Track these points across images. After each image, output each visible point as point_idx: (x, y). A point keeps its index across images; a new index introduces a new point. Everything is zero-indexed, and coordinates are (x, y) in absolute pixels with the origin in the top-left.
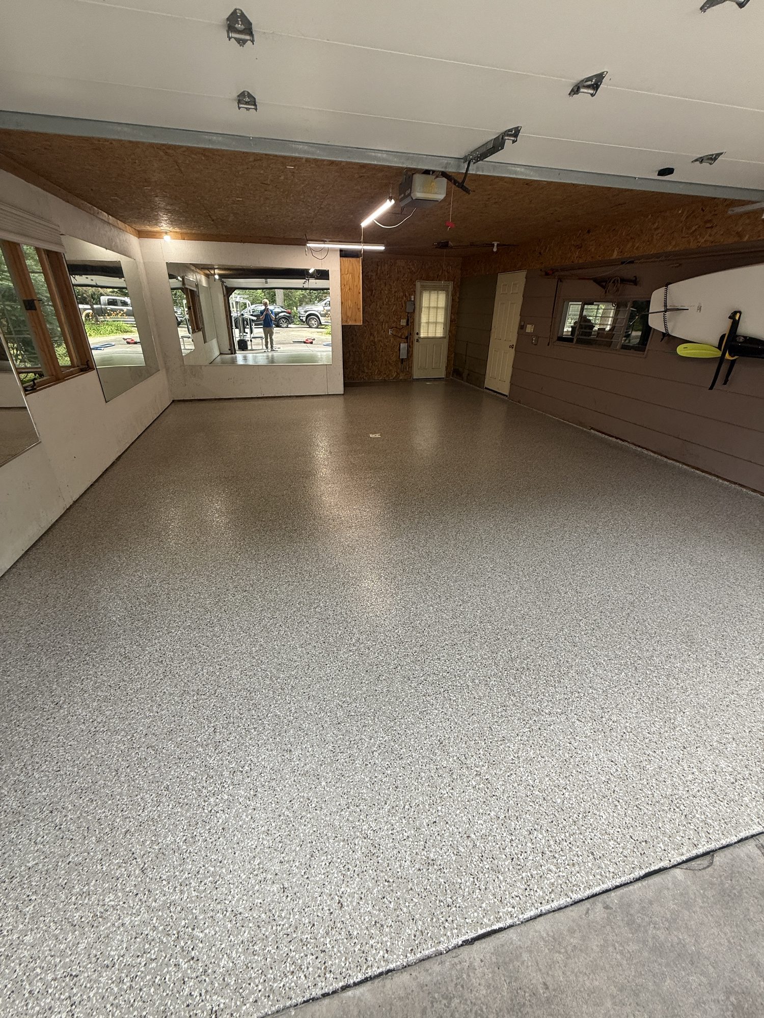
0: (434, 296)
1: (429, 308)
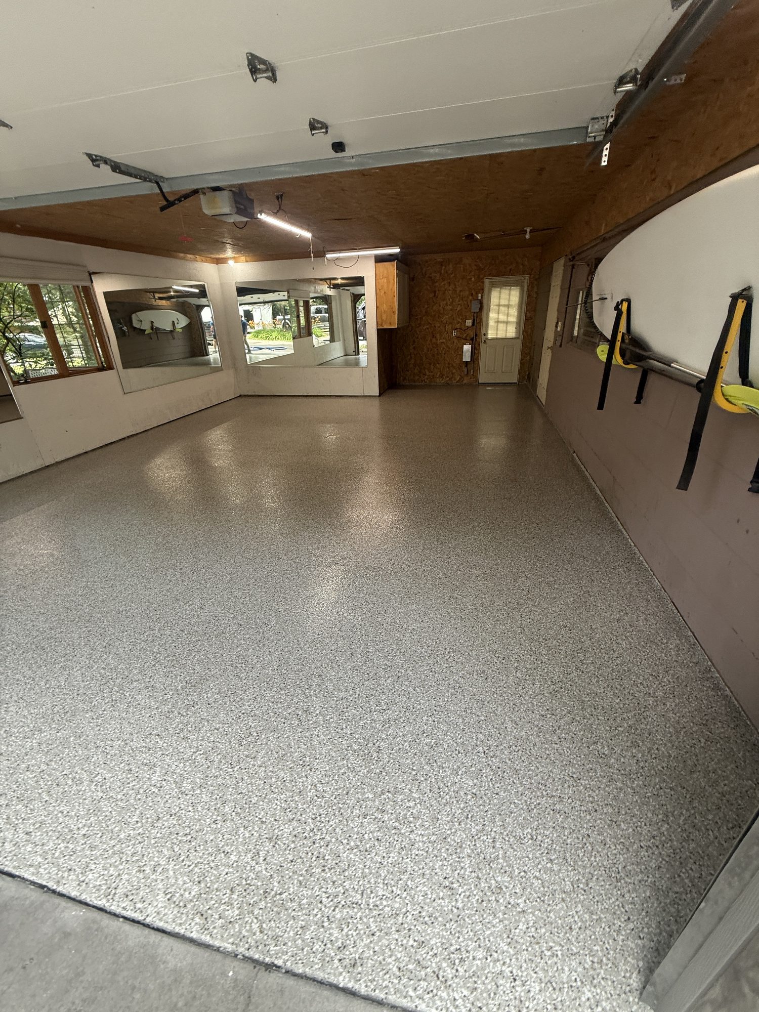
0: (505, 292)
1: (499, 306)
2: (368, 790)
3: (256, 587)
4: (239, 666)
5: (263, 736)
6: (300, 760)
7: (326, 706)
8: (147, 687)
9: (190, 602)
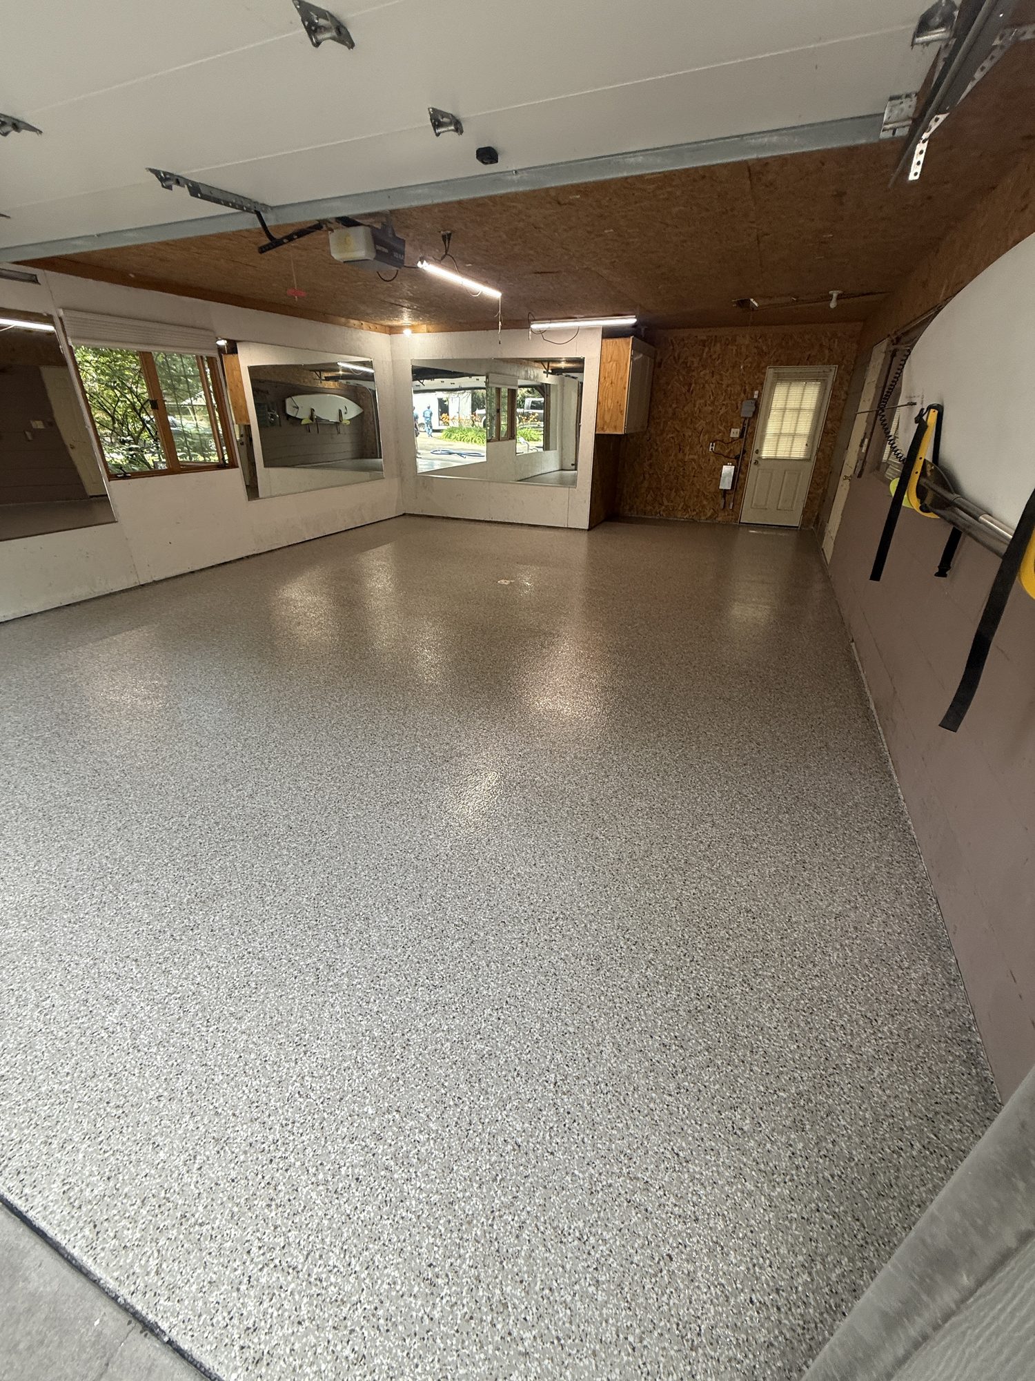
0: (796, 390)
1: (784, 410)
2: (370, 1101)
3: (329, 778)
4: (268, 884)
5: (262, 990)
6: (297, 1035)
7: (358, 965)
8: (147, 893)
9: (241, 786)
